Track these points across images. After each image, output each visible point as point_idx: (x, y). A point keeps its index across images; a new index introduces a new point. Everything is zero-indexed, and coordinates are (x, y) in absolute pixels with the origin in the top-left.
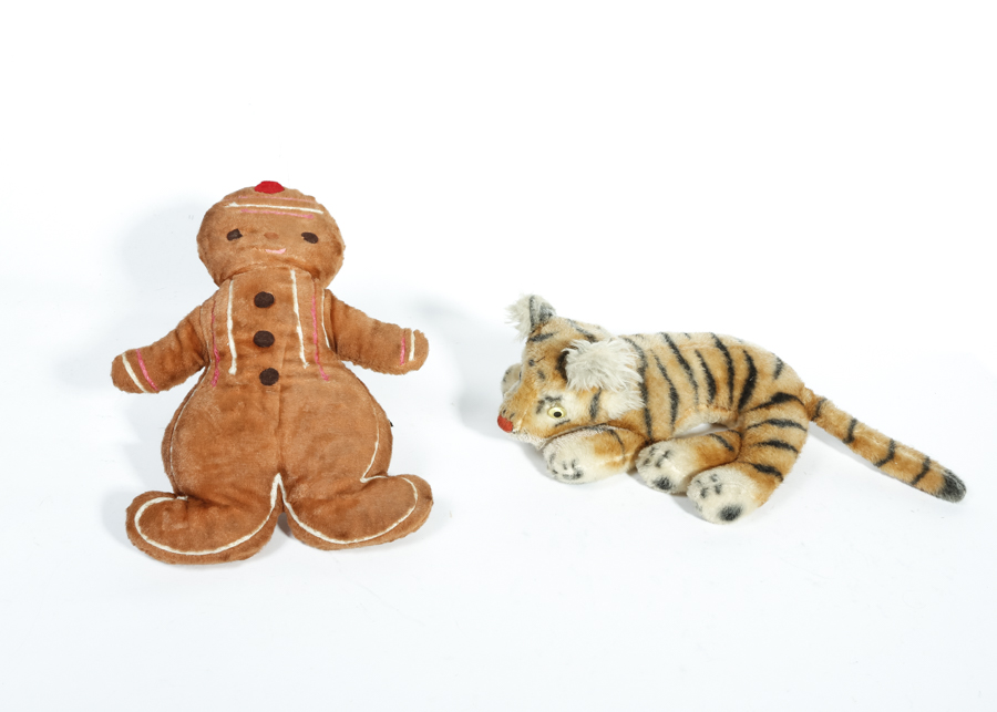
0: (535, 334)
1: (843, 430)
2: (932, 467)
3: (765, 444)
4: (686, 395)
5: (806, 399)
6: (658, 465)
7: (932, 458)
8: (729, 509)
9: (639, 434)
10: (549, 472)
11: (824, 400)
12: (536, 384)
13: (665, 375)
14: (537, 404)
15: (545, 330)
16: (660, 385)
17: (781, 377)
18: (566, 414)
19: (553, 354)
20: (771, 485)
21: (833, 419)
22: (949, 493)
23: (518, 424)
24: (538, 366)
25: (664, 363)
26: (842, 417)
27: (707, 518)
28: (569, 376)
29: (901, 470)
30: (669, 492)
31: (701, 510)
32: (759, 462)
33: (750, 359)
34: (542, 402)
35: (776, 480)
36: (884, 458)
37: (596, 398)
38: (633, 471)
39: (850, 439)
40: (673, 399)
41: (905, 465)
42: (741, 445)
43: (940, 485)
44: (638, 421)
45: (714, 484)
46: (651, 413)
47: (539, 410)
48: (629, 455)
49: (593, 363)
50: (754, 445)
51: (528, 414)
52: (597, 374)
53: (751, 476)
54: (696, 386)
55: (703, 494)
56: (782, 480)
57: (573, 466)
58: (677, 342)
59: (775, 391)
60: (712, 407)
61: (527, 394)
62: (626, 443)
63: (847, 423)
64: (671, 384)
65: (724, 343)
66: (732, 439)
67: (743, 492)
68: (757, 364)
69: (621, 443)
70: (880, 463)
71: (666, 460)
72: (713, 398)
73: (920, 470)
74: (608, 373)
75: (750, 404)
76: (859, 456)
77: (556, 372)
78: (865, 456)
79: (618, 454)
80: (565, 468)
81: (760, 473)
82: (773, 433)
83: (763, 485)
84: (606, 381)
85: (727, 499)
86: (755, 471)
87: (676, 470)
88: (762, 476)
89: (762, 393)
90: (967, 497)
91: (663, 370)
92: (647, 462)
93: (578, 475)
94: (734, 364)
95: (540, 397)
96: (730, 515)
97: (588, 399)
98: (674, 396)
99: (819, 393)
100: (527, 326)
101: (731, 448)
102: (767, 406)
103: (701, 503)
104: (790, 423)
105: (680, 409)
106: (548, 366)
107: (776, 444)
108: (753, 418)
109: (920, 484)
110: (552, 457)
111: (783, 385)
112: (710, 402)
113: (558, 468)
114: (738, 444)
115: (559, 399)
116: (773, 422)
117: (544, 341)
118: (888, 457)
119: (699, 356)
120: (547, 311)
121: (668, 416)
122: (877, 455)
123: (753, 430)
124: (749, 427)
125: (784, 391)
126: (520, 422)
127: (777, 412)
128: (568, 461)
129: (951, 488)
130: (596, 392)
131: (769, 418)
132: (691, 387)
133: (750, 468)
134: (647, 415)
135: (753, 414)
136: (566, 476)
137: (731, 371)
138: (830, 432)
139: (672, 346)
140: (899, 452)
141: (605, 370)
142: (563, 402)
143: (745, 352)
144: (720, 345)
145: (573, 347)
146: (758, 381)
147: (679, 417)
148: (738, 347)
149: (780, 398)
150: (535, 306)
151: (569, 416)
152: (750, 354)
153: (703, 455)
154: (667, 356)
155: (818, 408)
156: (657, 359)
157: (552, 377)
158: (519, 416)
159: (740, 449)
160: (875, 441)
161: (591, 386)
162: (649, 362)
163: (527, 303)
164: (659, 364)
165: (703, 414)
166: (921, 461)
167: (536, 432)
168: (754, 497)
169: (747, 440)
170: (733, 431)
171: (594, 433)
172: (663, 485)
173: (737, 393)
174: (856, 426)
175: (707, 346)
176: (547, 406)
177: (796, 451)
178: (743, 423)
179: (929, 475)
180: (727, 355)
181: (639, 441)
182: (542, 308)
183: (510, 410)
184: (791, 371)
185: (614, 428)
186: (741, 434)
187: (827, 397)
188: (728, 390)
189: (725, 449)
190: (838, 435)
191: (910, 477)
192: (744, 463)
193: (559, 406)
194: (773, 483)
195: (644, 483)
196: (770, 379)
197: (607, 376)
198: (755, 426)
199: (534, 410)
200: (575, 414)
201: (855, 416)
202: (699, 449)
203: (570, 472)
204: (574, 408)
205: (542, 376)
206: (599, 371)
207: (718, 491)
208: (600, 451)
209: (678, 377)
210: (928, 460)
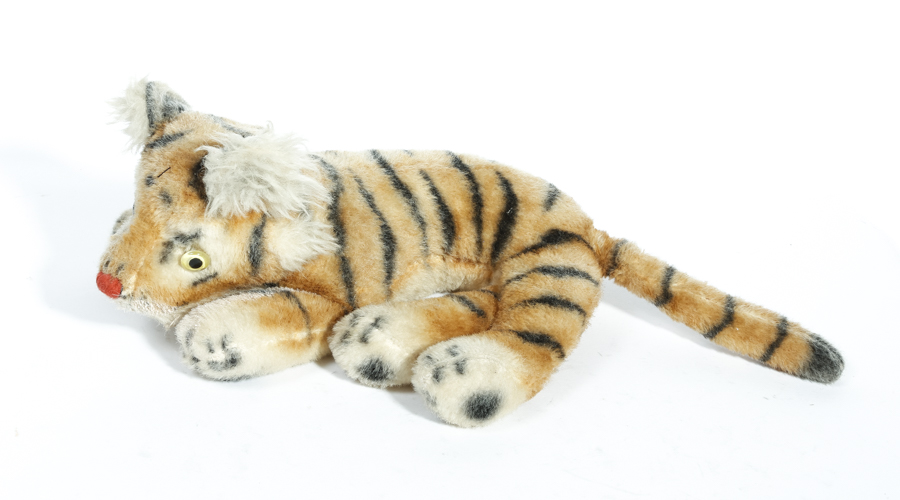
0: (155, 137)
1: (655, 284)
2: (790, 330)
3: (534, 301)
4: (407, 239)
5: (598, 242)
6: (364, 340)
7: (791, 319)
8: (479, 398)
9: (334, 300)
10: (187, 361)
11: (623, 242)
12: (159, 214)
13: (372, 206)
14: (161, 248)
15: (171, 128)
16: (364, 219)
17: (555, 209)
18: (209, 263)
19: (184, 161)
20: (545, 361)
21: (639, 268)
22: (819, 367)
23: (130, 282)
24: (159, 184)
25: (370, 188)
26: (651, 265)
27: (446, 416)
28: (209, 192)
29: (745, 338)
30: (385, 384)
31: (434, 403)
32: (525, 328)
33: (506, 184)
34: (169, 245)
35: (554, 355)
36: (717, 322)
37: (258, 233)
38: (326, 358)
39: (666, 298)
40: (387, 244)
41: (751, 331)
42: (497, 309)
43: (803, 356)
44: (331, 277)
45: (453, 359)
46: (352, 266)
47: (164, 259)
48: (318, 331)
49: (247, 166)
50: (517, 305)
51: (147, 264)
52: (255, 185)
53: (512, 346)
54: (423, 224)
55: (437, 376)
56: (562, 356)
57: (224, 345)
58: (392, 161)
59: (547, 228)
60: (450, 260)
61: (144, 233)
62: (313, 312)
63: (660, 273)
64: (382, 218)
65: (465, 162)
66: (482, 300)
67: (501, 370)
68: (518, 190)
69: (304, 311)
70: (713, 332)
71: (375, 331)
72: (450, 244)
73: (773, 337)
74: (274, 183)
75: (510, 248)
76: (682, 325)
77: (189, 190)
78: (689, 324)
79: (298, 328)
80: (211, 351)
81: (527, 344)
82: (547, 285)
83: (533, 361)
84: (270, 197)
85: (476, 383)
86: (519, 341)
87: (392, 346)
88: (531, 348)
89: (526, 231)
90: (847, 374)
91: (369, 198)
92: (346, 335)
93: (233, 361)
94: (482, 190)
95: (165, 236)
96: (482, 409)
97: (245, 232)
98: (389, 238)
99: (615, 234)
100: (141, 126)
101: (480, 313)
102: (535, 249)
103: (435, 391)
104: (573, 272)
105: (400, 260)
106: (176, 183)
107: (550, 301)
108: (513, 267)
109: (776, 359)
110: (190, 335)
111: (557, 219)
112: (447, 251)
113: (200, 351)
114: (492, 308)
115: (196, 236)
116: (546, 270)
117: (169, 144)
118: (723, 322)
119: (426, 178)
120: (176, 104)
121: (379, 270)
122: (708, 319)
123: (515, 285)
124: (509, 281)
125: (561, 227)
126: (133, 278)
127: (550, 257)
128: (215, 338)
129: (821, 363)
130: (257, 222)
131: (539, 264)
132: (414, 226)
133: (512, 337)
134: (344, 267)
135: (515, 262)
136: (213, 364)
137: (478, 202)
138: (635, 290)
139: (384, 164)
140: (740, 311)
141: (267, 178)
142: (203, 242)
143: (498, 173)
144: (459, 163)
145: (213, 144)
146: (520, 214)
147: (397, 273)
148: (487, 167)
149: (555, 237)
150: (155, 95)
151: (215, 267)
152: (507, 176)
153: (436, 322)
154: (376, 179)
155: (615, 253)
156: (359, 181)
157: (182, 199)
158: (132, 268)
159: (496, 314)
160: (703, 298)
161: (247, 209)
162: (346, 185)
163: (143, 90)
164: (362, 189)
165: (437, 273)
166: (774, 323)
167: (162, 294)
168: (519, 381)
169: (506, 299)
170: (484, 291)
171: (258, 296)
172: (374, 372)
173: (489, 235)
174: (674, 277)
175: (440, 167)
176: (177, 252)
177: (583, 312)
178: (499, 279)
179: (787, 342)
180: (470, 177)
181: (335, 309)
182: (167, 99)
183: (117, 260)
184: (570, 201)
185: (292, 290)
186: (497, 295)
187: (627, 238)
188: (473, 230)
189: (470, 313)
190: (647, 292)
191: (759, 349)
192: (501, 331)
193: (197, 248)
194: (549, 359)
195: (344, 374)
196: (539, 210)
197: (271, 189)
198: (518, 278)
199: (156, 257)
200: (224, 261)
201: (670, 263)
202: (430, 314)
203: (220, 356)
204: (224, 252)
205: (167, 198)
206: (260, 181)
207: (460, 369)
208: (268, 322)
209: (395, 210)
210: (784, 321)
